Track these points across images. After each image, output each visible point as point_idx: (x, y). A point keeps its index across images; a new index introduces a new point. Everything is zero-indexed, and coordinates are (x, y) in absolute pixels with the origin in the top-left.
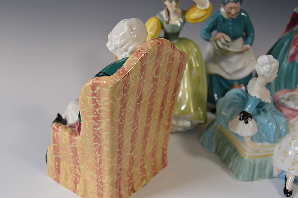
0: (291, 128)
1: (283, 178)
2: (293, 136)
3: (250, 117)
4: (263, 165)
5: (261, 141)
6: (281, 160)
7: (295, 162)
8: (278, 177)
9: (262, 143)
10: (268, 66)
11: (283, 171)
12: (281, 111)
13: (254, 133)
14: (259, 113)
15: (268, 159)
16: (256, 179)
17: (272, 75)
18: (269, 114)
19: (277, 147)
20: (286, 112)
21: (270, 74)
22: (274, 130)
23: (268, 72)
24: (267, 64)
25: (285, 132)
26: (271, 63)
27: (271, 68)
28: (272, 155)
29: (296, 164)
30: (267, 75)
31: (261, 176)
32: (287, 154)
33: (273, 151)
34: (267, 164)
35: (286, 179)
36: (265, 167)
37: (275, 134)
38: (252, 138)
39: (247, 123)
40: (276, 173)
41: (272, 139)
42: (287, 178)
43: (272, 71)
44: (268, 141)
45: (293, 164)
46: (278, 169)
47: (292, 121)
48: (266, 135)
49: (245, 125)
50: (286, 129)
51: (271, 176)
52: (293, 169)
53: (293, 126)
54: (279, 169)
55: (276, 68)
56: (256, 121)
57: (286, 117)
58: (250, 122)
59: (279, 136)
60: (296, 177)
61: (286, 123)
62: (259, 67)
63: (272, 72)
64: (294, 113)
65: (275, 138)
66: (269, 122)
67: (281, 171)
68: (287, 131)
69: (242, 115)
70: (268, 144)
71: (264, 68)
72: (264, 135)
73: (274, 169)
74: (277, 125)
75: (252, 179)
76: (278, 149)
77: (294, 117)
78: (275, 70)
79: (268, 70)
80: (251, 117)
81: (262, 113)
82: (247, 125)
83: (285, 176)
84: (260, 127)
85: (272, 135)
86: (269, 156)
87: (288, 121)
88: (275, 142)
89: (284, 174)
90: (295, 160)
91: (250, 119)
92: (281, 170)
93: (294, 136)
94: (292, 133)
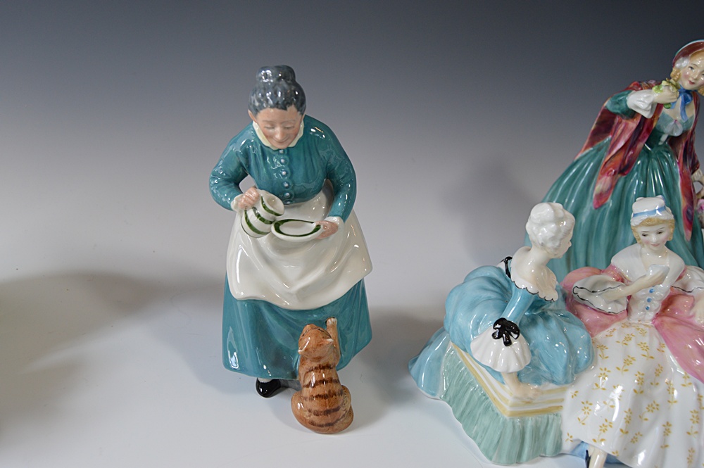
0: (599, 352)
1: (582, 456)
2: (603, 369)
3: (515, 333)
4: (542, 430)
5: (537, 380)
6: (579, 419)
7: (606, 424)
8: (572, 453)
9: (540, 384)
10: (553, 226)
11: (583, 442)
12: (578, 315)
13: (524, 365)
14: (533, 321)
15: (551, 417)
16: (528, 460)
17: (560, 245)
18: (553, 324)
19: (570, 392)
20: (588, 317)
21: (557, 244)
22: (565, 356)
23: (553, 239)
24: (551, 222)
25: (587, 362)
26: (558, 220)
27: (559, 230)
28: (560, 408)
29: (609, 428)
30: (550, 245)
31: (538, 453)
32: (590, 407)
33: (563, 400)
34: (549, 427)
35: (588, 459)
36: (546, 432)
37: (566, 367)
38: (519, 374)
39: (508, 343)
40: (567, 446)
41: (559, 376)
42: (590, 458)
43: (561, 235)
44: (553, 381)
45: (603, 428)
46: (571, 437)
47: (601, 336)
48: (548, 368)
49: (504, 348)
50: (589, 355)
51: (558, 452)
52: (602, 440)
53: (602, 347)
54: (574, 438)
55: (570, 230)
56: (528, 339)
57: (588, 328)
58: (515, 343)
59: (575, 370)
60: (609, 455)
61: (589, 341)
62: (534, 228)
63: (561, 239)
64: (605, 319)
65: (566, 374)
66: (553, 340)
67: (579, 443)
68: (592, 359)
69: (498, 326)
70: (552, 386)
71: (544, 229)
72: (544, 368)
73: (565, 437)
74: (570, 345)
75: (518, 460)
76: (573, 397)
77: (605, 327)
78: (566, 234)
79: (553, 235)
80: (517, 331)
81: (540, 320)
82: (509, 347)
83: (587, 451)
84: (535, 352)
85: (560, 369)
86: (554, 410)
87: (592, 336)
88: (567, 382)
89: (585, 448)
90: (606, 420)
91: (515, 336)
92: (578, 440)
93: (605, 369)
94: (601, 363)
